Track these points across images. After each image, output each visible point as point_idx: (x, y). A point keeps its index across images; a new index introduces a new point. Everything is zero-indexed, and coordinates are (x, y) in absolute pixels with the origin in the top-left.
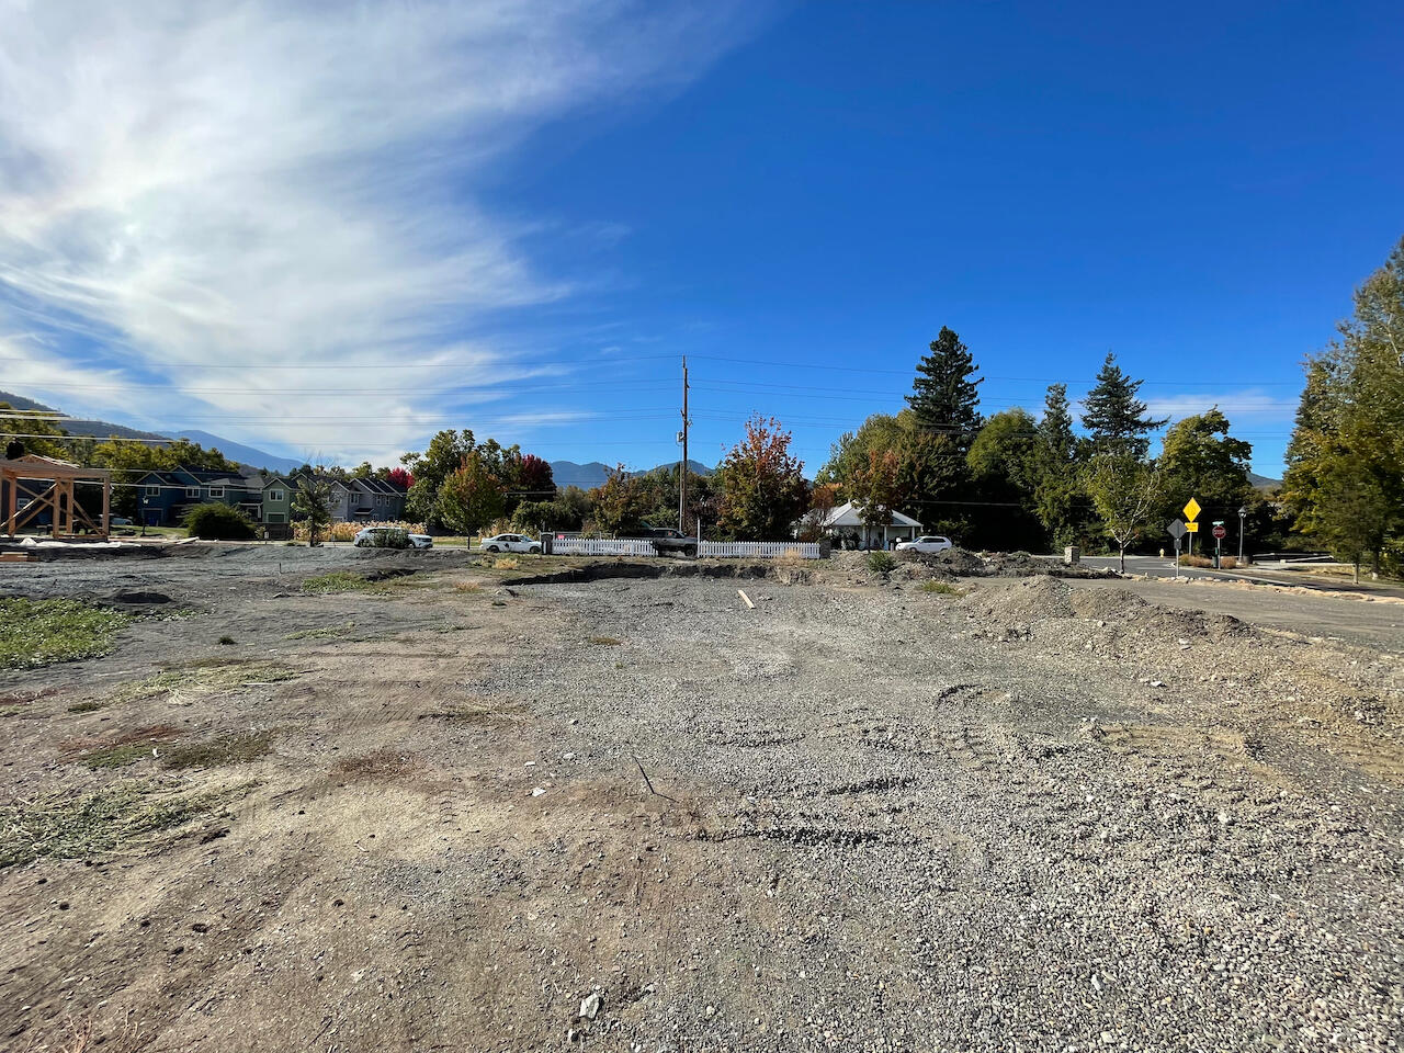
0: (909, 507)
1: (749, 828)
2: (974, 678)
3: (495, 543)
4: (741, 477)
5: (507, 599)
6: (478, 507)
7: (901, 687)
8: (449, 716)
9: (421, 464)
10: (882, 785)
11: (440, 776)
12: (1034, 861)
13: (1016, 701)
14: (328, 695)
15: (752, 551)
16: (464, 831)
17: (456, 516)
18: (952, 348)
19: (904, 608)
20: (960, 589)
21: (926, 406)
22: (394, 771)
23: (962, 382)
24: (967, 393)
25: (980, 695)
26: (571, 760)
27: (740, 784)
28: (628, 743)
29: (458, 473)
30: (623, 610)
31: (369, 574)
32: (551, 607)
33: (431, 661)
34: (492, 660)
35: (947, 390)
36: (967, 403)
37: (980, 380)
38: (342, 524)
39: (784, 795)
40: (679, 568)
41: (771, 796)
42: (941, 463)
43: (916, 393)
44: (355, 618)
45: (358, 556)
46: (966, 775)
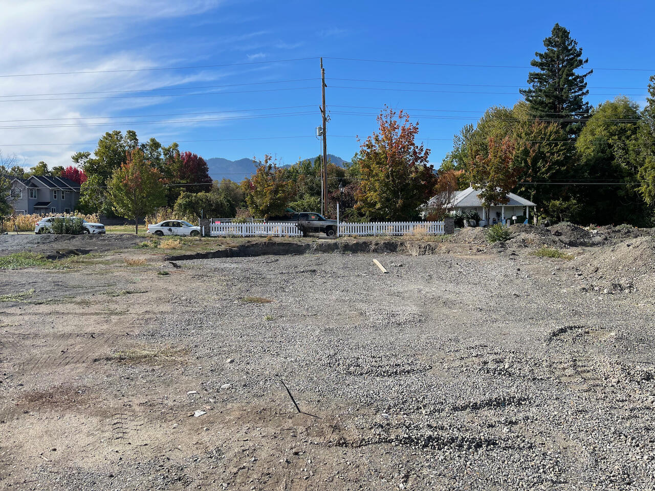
0: (523, 189)
1: (382, 437)
2: (582, 322)
3: (160, 228)
4: (374, 166)
5: (170, 270)
6: (143, 197)
7: (516, 329)
8: (121, 359)
9: (92, 162)
10: (500, 403)
11: (112, 403)
12: (634, 459)
13: (618, 339)
14: (14, 345)
15: (387, 230)
16: (134, 445)
17: (124, 206)
18: (564, 43)
19: (519, 270)
20: (569, 254)
21: (540, 98)
22: (71, 401)
23: (573, 74)
24: (577, 85)
25: (587, 334)
26: (228, 389)
27: (375, 404)
28: (277, 375)
29: (124, 167)
30: (273, 276)
31: (48, 254)
32: (210, 275)
33: (105, 318)
34: (158, 316)
35: (559, 83)
36: (577, 94)
37: (589, 73)
38: (23, 216)
39: (414, 412)
40: (321, 245)
41: (402, 413)
42: (553, 149)
43: (530, 87)
44: (36, 286)
45: (39, 241)
46: (575, 395)
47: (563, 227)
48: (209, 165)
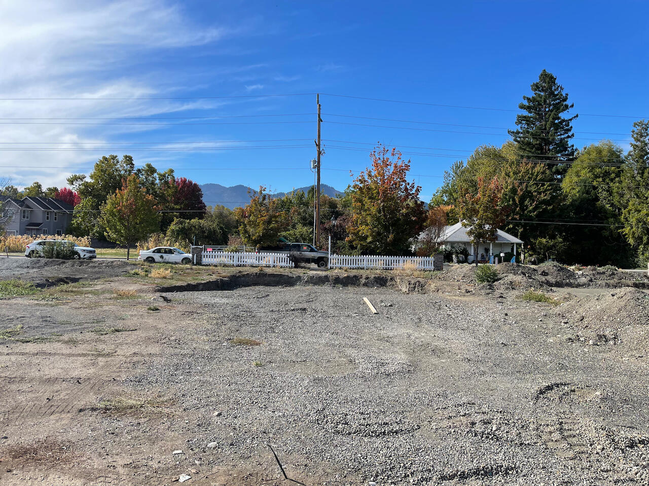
0: (511, 226)
2: (568, 378)
3: (152, 255)
4: (366, 199)
5: (160, 304)
6: (136, 223)
7: (503, 384)
8: (106, 409)
9: (87, 185)
10: (487, 473)
11: (97, 463)
13: (604, 399)
15: (375, 264)
17: (117, 231)
18: (551, 89)
19: (506, 315)
20: (556, 299)
21: (527, 139)
22: (56, 458)
23: (559, 118)
24: (563, 128)
25: (573, 393)
26: (214, 448)
27: (363, 470)
28: (265, 433)
29: (120, 193)
30: (263, 315)
31: (38, 282)
32: (200, 312)
33: (92, 360)
34: (147, 358)
35: (546, 125)
36: (563, 136)
37: (575, 117)
38: (14, 237)
39: (401, 481)
40: (312, 278)
41: (390, 481)
42: (540, 189)
43: (518, 128)
44: (24, 322)
45: (28, 265)
46: (561, 464)
47: (550, 267)
48: (203, 192)
